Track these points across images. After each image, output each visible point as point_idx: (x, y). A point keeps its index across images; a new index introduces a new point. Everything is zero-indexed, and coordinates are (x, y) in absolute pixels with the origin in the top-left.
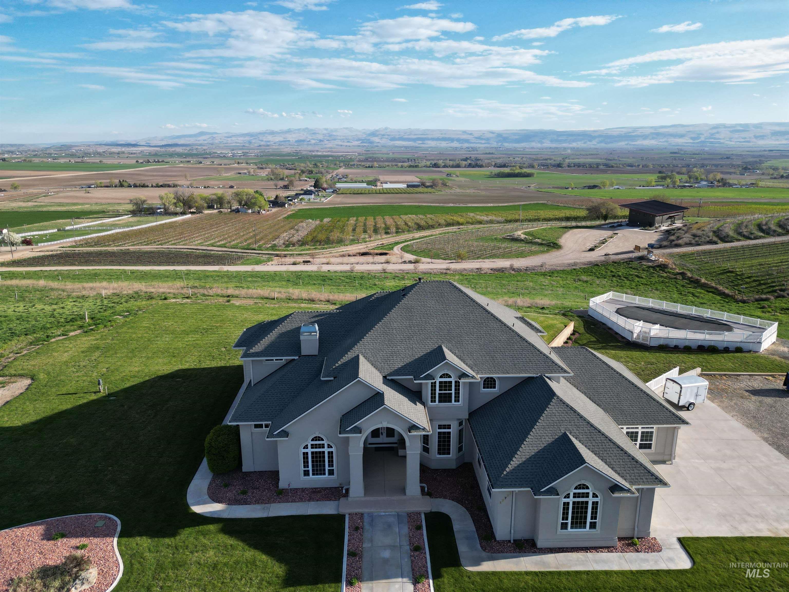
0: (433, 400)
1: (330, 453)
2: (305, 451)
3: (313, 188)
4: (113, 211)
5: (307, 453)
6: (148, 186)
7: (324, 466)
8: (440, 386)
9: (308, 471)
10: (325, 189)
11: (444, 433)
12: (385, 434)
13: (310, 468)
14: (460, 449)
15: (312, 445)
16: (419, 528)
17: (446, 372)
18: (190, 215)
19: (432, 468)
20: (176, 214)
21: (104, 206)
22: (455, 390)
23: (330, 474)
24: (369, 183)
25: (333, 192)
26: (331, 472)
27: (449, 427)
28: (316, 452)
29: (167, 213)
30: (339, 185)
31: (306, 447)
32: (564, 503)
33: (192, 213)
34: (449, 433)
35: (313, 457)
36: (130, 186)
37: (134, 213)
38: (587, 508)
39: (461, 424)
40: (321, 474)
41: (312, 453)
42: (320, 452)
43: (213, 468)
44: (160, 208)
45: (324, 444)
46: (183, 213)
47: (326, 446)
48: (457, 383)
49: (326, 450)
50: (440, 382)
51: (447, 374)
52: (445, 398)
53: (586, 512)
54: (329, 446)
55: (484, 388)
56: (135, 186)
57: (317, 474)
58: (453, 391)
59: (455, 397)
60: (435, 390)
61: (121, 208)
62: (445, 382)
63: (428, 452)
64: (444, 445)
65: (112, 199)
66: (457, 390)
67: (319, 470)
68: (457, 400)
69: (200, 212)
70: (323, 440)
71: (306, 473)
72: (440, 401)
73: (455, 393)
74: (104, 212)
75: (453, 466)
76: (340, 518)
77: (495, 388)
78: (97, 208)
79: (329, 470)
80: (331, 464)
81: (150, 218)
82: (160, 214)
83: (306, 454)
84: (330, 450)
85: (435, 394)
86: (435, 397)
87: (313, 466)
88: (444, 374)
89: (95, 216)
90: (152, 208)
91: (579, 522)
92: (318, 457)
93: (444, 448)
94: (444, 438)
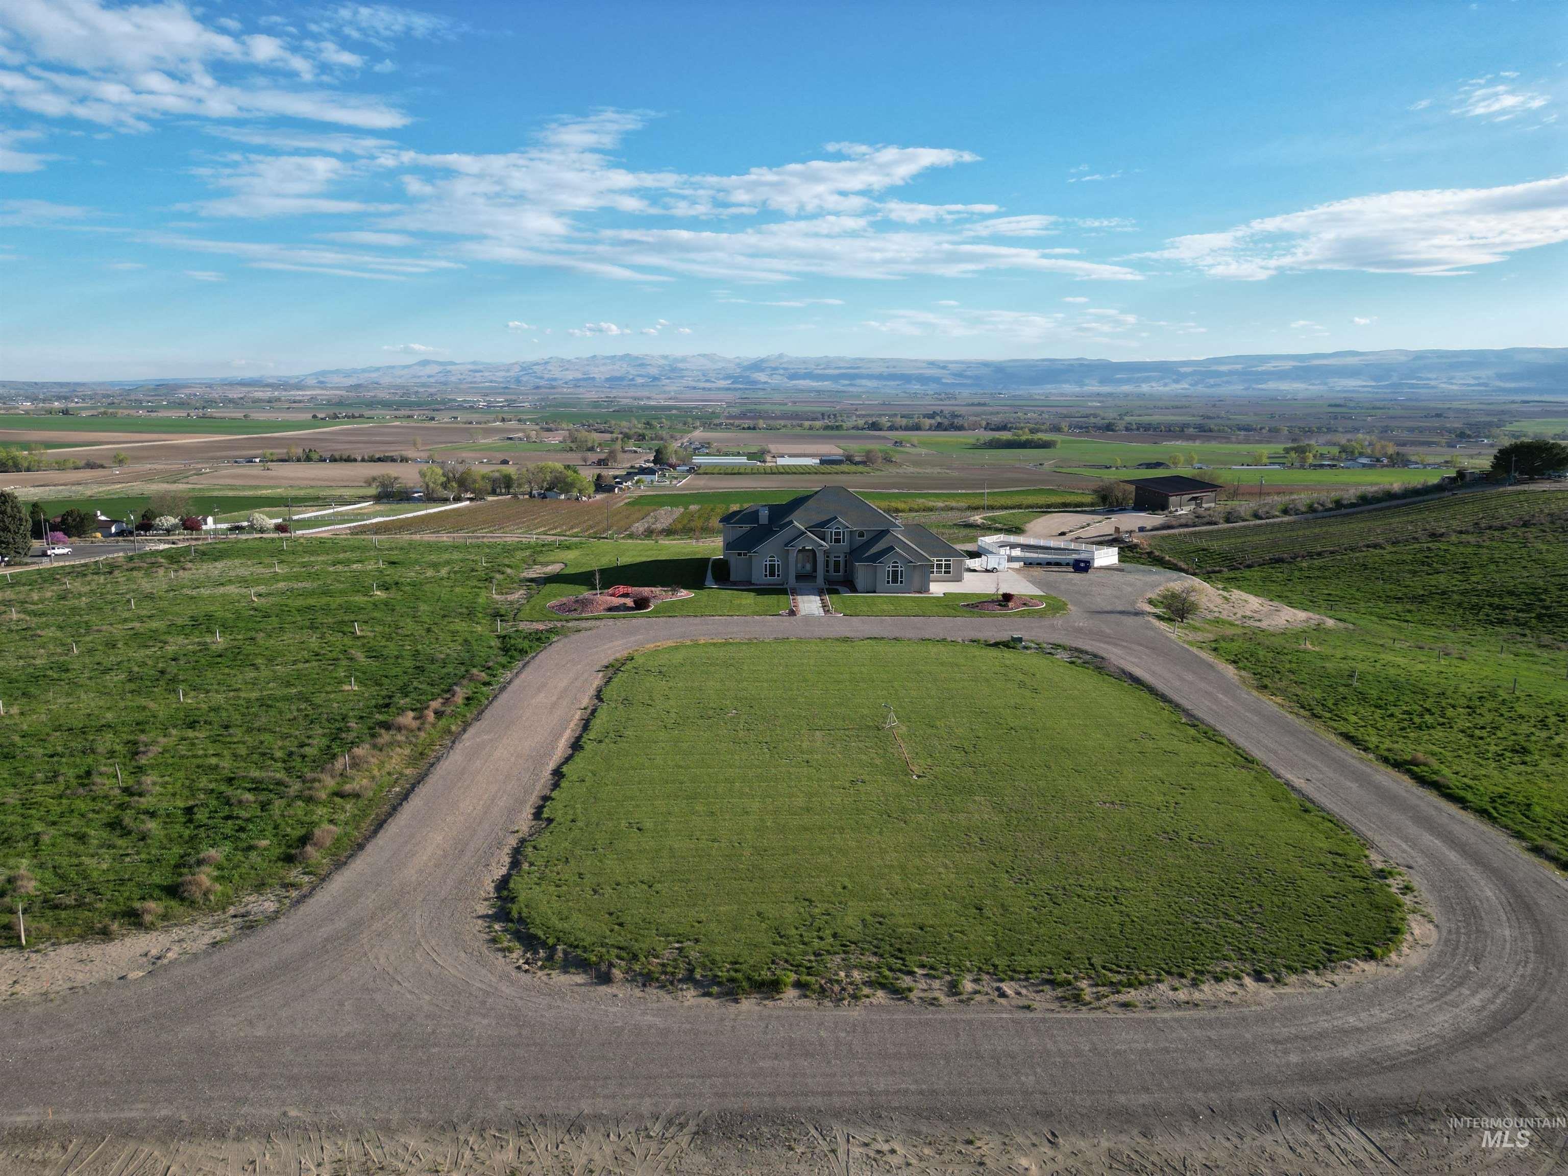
0: (831, 542)
3: (651, 465)
4: (338, 497)
6: (355, 460)
7: (775, 572)
11: (837, 560)
14: (846, 571)
15: (769, 560)
16: (823, 590)
18: (468, 503)
20: (445, 500)
21: (310, 491)
23: (778, 576)
24: (751, 456)
25: (688, 471)
29: (430, 498)
30: (697, 460)
31: (766, 561)
32: (888, 571)
33: (471, 499)
34: (840, 561)
35: (769, 567)
36: (322, 460)
37: (377, 499)
39: (846, 556)
41: (769, 564)
42: (773, 564)
43: (715, 577)
44: (418, 491)
45: (775, 560)
46: (457, 499)
48: (844, 532)
49: (776, 563)
50: (835, 532)
52: (838, 541)
53: (898, 575)
54: (778, 561)
55: (857, 535)
56: (333, 460)
57: (771, 577)
58: (841, 537)
62: (838, 531)
64: (837, 568)
66: (844, 536)
67: (772, 574)
68: (844, 542)
69: (480, 499)
70: (775, 557)
71: (766, 576)
72: (835, 543)
74: (318, 498)
75: (842, 579)
76: (785, 589)
77: (862, 536)
80: (778, 571)
83: (766, 565)
85: (833, 538)
87: (769, 572)
88: (837, 528)
90: (405, 492)
91: (895, 581)
92: (772, 567)
93: (837, 570)
94: (837, 564)
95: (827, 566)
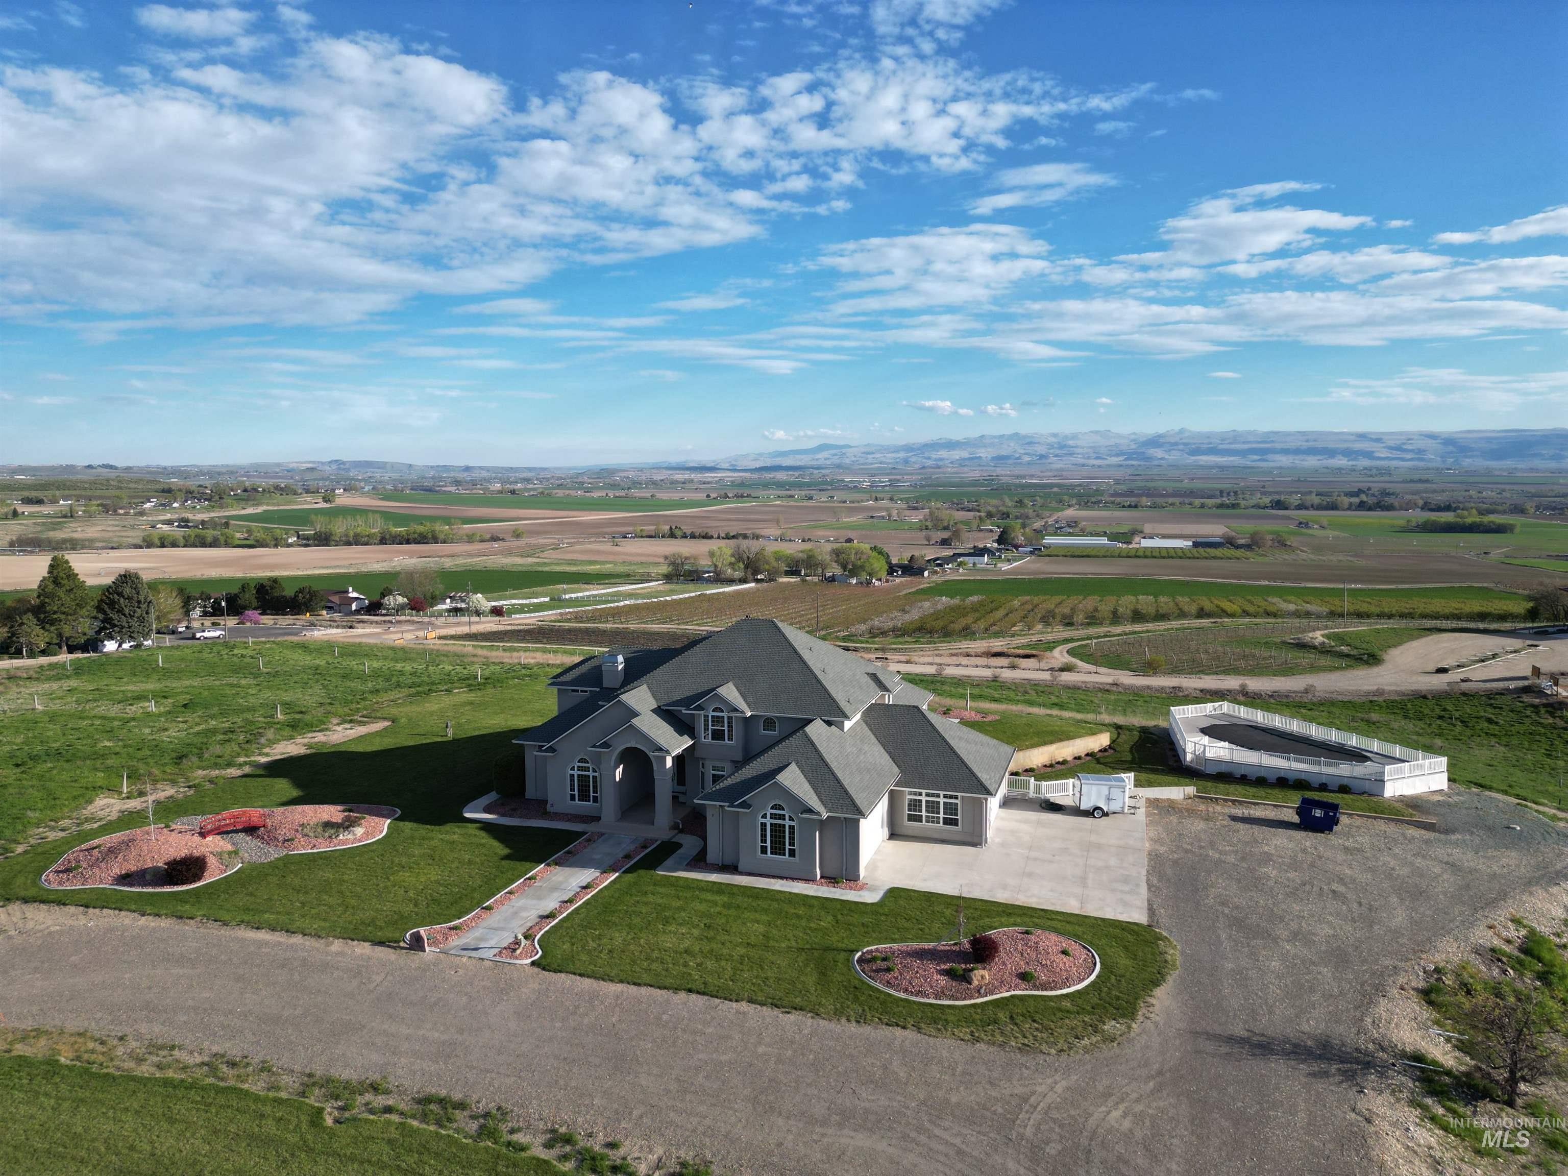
1: (595, 779)
2: (572, 772)
3: (996, 545)
4: (642, 575)
5: (574, 775)
6: (711, 537)
7: (589, 791)
8: (712, 721)
9: (574, 795)
10: (1016, 547)
11: (718, 775)
13: (576, 793)
15: (578, 767)
17: (719, 706)
18: (753, 585)
20: (731, 581)
21: (632, 568)
22: (728, 726)
23: (594, 801)
24: (1113, 537)
25: (1031, 553)
27: (722, 769)
28: (582, 775)
29: (719, 579)
30: (1049, 540)
31: (573, 768)
32: (762, 823)
33: (758, 581)
35: (578, 781)
36: (684, 536)
37: (668, 578)
38: (784, 832)
40: (586, 801)
41: (579, 775)
42: (585, 776)
44: (709, 572)
45: (589, 768)
46: (743, 581)
47: (591, 770)
48: (730, 718)
50: (714, 717)
52: (718, 735)
53: (784, 837)
54: (594, 771)
56: (693, 536)
57: (582, 800)
59: (729, 735)
60: (708, 725)
61: (654, 570)
62: (718, 717)
65: (649, 555)
67: (584, 796)
68: (730, 739)
69: (771, 580)
70: (587, 762)
71: (573, 798)
72: (712, 739)
74: (628, 575)
76: (580, 835)
77: (775, 730)
78: (622, 569)
79: (594, 796)
80: (595, 790)
81: (691, 586)
82: (708, 580)
85: (708, 729)
86: (708, 733)
87: (579, 790)
88: (715, 708)
89: (613, 581)
90: (696, 571)
91: (778, 849)
92: (583, 781)
95: (703, 785)
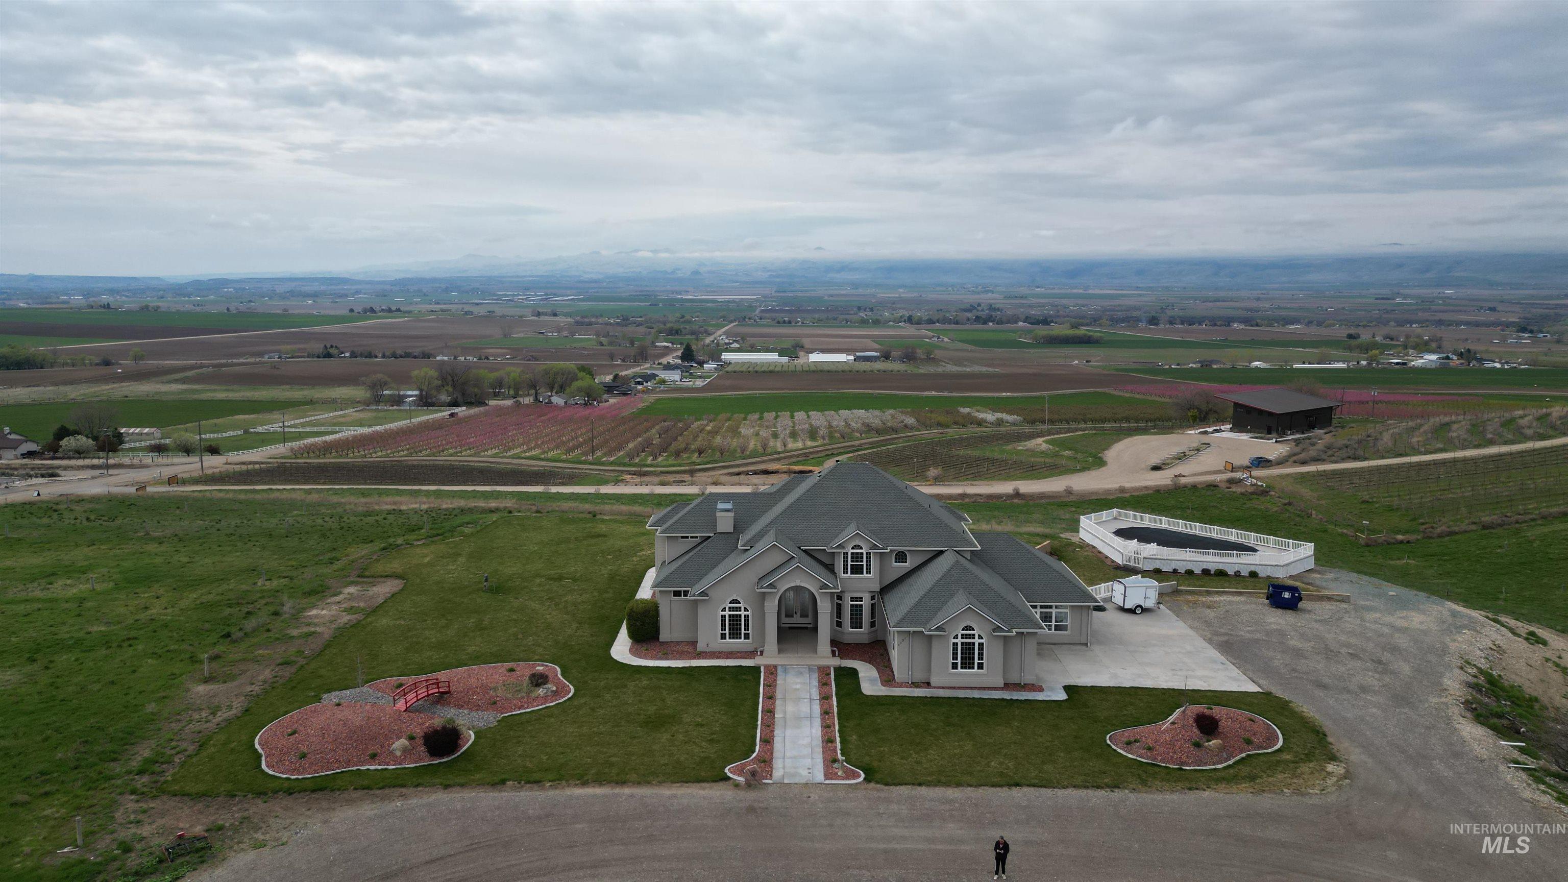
0: (845, 572)
1: (747, 617)
2: (723, 613)
5: (725, 616)
7: (740, 629)
8: (852, 558)
9: (725, 634)
11: (856, 606)
12: (799, 614)
13: (727, 632)
14: (873, 624)
15: (730, 608)
16: (829, 674)
17: (857, 543)
19: (846, 642)
20: (441, 405)
22: (867, 561)
23: (745, 638)
26: (747, 636)
27: (861, 599)
28: (733, 615)
29: (426, 403)
31: (724, 610)
32: (954, 643)
34: (861, 606)
35: (730, 620)
38: (974, 649)
39: (873, 598)
40: (737, 638)
41: (730, 616)
42: (737, 615)
43: (632, 634)
44: (411, 396)
45: (740, 608)
46: (452, 405)
47: (743, 609)
48: (868, 554)
49: (743, 613)
50: (852, 554)
51: (859, 546)
52: (857, 570)
53: (974, 654)
54: (746, 610)
55: (896, 562)
57: (733, 638)
58: (864, 563)
59: (867, 569)
60: (847, 561)
62: (857, 553)
63: (841, 627)
64: (856, 619)
66: (868, 561)
67: (735, 634)
68: (868, 572)
69: (481, 404)
70: (740, 603)
71: (723, 636)
72: (851, 574)
73: (867, 565)
75: (865, 640)
76: (756, 670)
77: (906, 562)
79: (745, 634)
80: (747, 629)
83: (723, 617)
84: (746, 613)
85: (847, 565)
86: (847, 569)
87: (730, 629)
88: (855, 546)
91: (968, 663)
92: (735, 620)
93: (856, 622)
94: (856, 611)
95: (839, 615)
